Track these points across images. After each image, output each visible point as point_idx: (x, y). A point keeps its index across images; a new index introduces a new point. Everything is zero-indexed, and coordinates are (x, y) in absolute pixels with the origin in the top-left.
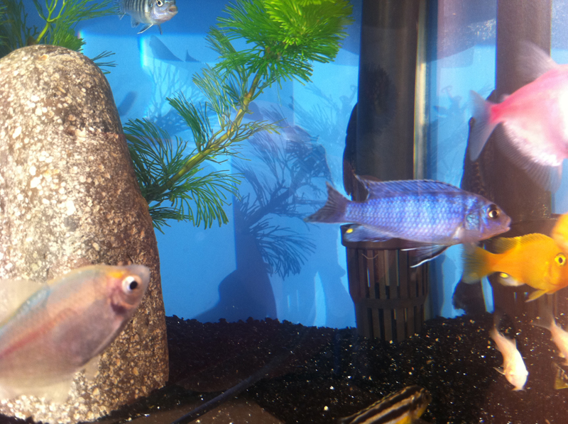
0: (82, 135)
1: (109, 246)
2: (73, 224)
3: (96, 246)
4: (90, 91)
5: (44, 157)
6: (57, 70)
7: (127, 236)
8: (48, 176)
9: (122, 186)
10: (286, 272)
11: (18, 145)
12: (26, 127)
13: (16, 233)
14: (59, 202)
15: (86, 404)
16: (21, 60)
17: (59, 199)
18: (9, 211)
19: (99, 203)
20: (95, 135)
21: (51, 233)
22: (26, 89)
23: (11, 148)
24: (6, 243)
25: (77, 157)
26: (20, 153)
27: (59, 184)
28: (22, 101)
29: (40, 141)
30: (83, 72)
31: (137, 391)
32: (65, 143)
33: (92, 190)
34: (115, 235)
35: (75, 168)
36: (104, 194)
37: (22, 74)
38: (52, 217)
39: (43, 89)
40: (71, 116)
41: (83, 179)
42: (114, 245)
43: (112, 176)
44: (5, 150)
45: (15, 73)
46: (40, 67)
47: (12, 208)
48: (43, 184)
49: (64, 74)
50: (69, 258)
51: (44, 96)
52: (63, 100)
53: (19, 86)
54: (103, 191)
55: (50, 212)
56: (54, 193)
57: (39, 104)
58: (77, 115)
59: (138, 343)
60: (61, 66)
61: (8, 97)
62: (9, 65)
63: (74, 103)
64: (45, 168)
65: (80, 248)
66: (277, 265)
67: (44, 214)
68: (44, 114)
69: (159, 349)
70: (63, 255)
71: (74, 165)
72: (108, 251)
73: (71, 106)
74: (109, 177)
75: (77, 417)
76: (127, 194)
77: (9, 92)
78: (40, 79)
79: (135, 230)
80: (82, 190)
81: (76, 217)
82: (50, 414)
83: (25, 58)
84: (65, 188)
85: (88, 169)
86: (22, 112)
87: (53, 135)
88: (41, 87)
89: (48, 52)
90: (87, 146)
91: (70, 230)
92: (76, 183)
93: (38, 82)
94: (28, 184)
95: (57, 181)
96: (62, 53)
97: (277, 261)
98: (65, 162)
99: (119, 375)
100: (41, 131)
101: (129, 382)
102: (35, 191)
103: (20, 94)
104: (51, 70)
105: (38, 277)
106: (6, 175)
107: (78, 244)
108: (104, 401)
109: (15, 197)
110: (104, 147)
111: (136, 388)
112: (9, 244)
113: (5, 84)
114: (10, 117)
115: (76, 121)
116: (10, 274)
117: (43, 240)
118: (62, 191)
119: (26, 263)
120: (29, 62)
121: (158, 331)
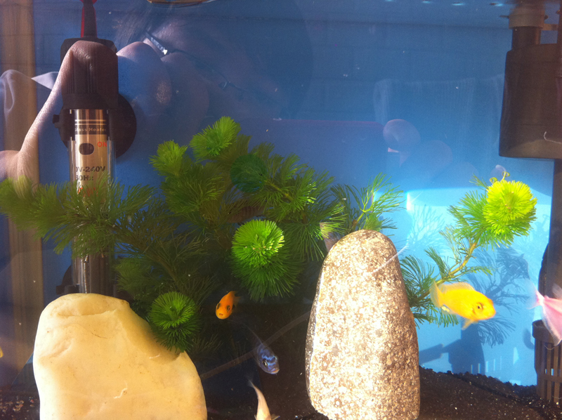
0: (384, 284)
1: (396, 345)
3: (390, 345)
4: (388, 259)
5: (366, 298)
6: (373, 249)
7: (404, 338)
8: (368, 308)
11: (354, 291)
12: (358, 282)
13: (351, 334)
14: (373, 322)
17: (373, 320)
18: (348, 322)
19: (392, 322)
20: (390, 284)
21: (368, 337)
22: (358, 261)
23: (350, 292)
25: (382, 298)
26: (355, 295)
27: (373, 313)
28: (356, 268)
29: (365, 290)
30: (384, 248)
32: (377, 291)
33: (389, 316)
34: (398, 339)
35: (381, 304)
37: (356, 253)
38: (370, 329)
40: (379, 275)
43: (398, 307)
44: (347, 292)
45: (352, 252)
46: (364, 248)
47: (350, 321)
48: (366, 312)
49: (375, 251)
50: (376, 351)
51: (367, 266)
52: (376, 267)
53: (354, 260)
54: (394, 316)
55: (368, 327)
56: (371, 317)
57: (364, 270)
58: (382, 274)
59: (406, 395)
60: (374, 247)
61: (349, 265)
63: (381, 268)
64: (367, 304)
65: (382, 346)
66: (488, 338)
67: (366, 327)
68: (367, 276)
69: (416, 398)
70: (374, 349)
72: (395, 347)
73: (379, 270)
76: (404, 316)
77: (349, 262)
78: (364, 256)
80: (384, 316)
81: (381, 330)
83: (357, 243)
85: (387, 305)
86: (356, 274)
87: (371, 287)
88: (365, 261)
89: (367, 238)
90: (387, 292)
91: (377, 337)
92: (381, 312)
93: (364, 258)
94: (358, 311)
95: (372, 311)
96: (373, 238)
98: (376, 302)
99: (396, 411)
100: (365, 285)
101: (400, 415)
102: (361, 315)
103: (355, 264)
104: (370, 250)
105: (361, 358)
106: (348, 304)
107: (380, 344)
109: (351, 316)
110: (395, 291)
112: (347, 339)
113: (347, 257)
114: (350, 275)
115: (381, 278)
116: (347, 354)
117: (364, 340)
118: (375, 316)
119: (356, 350)
120: (359, 245)
121: (416, 388)
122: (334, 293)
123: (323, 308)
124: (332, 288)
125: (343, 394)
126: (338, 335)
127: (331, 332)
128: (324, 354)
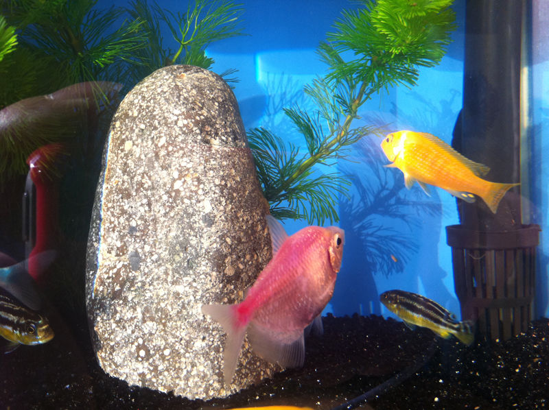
0: (216, 143)
1: (239, 240)
2: (209, 220)
3: (228, 240)
4: (222, 105)
5: (184, 162)
6: (194, 87)
7: (254, 232)
8: (188, 179)
9: (249, 187)
10: (390, 270)
11: (163, 153)
12: (170, 137)
13: (162, 229)
14: (199, 201)
15: (219, 381)
16: (163, 79)
17: (198, 199)
18: (155, 209)
19: (231, 202)
20: (227, 143)
21: (192, 228)
22: (169, 104)
23: (157, 155)
24: (153, 237)
25: (213, 162)
26: (165, 159)
27: (198, 186)
28: (166, 115)
29: (182, 148)
30: (215, 88)
31: (262, 373)
32: (203, 150)
33: (225, 191)
34: (244, 231)
35: (211, 172)
36: (235, 195)
37: (165, 90)
38: (192, 215)
39: (184, 103)
40: (207, 127)
41: (217, 182)
42: (243, 240)
43: (241, 179)
44: (152, 157)
45: (159, 90)
46: (179, 84)
47: (158, 206)
48: (185, 186)
49: (200, 90)
50: (206, 250)
51: (184, 110)
52: (200, 112)
53: (163, 101)
54: (234, 192)
55: (191, 210)
56: (194, 194)
57: (180, 117)
58: (212, 126)
60: (197, 83)
61: (154, 111)
62: (153, 83)
63: (209, 115)
64: (187, 172)
65: (215, 242)
66: (381, 264)
67: (186, 212)
68: (184, 126)
70: (201, 248)
71: (210, 169)
72: (238, 245)
73: (207, 118)
74: (239, 180)
75: (211, 393)
76: (253, 195)
77: (154, 107)
78: (180, 95)
79: (260, 227)
80: (217, 191)
81: (212, 215)
82: (188, 389)
83: (167, 77)
84: (203, 189)
85: (222, 173)
86: (166, 124)
87: (192, 143)
88: (181, 102)
89: (185, 71)
90: (220, 153)
91: (206, 227)
92: (212, 185)
93: (179, 97)
94: (172, 186)
95: (196, 183)
96: (197, 72)
97: (380, 260)
98: (203, 167)
99: (247, 357)
100: (182, 140)
101: (256, 365)
102: (178, 191)
103: (164, 108)
104: (189, 87)
105: (179, 267)
106: (153, 178)
107: (213, 238)
108: (235, 380)
109: (161, 198)
110: (235, 154)
111: (261, 370)
112: (155, 238)
113: (150, 100)
114: (155, 128)
115: (211, 131)
116: (156, 264)
117: (184, 235)
118: (200, 192)
119: (170, 255)
120: (170, 80)
122: (129, 162)
123: (111, 192)
124: (126, 155)
125: (151, 334)
126: (138, 234)
127: (126, 231)
128: (115, 270)
